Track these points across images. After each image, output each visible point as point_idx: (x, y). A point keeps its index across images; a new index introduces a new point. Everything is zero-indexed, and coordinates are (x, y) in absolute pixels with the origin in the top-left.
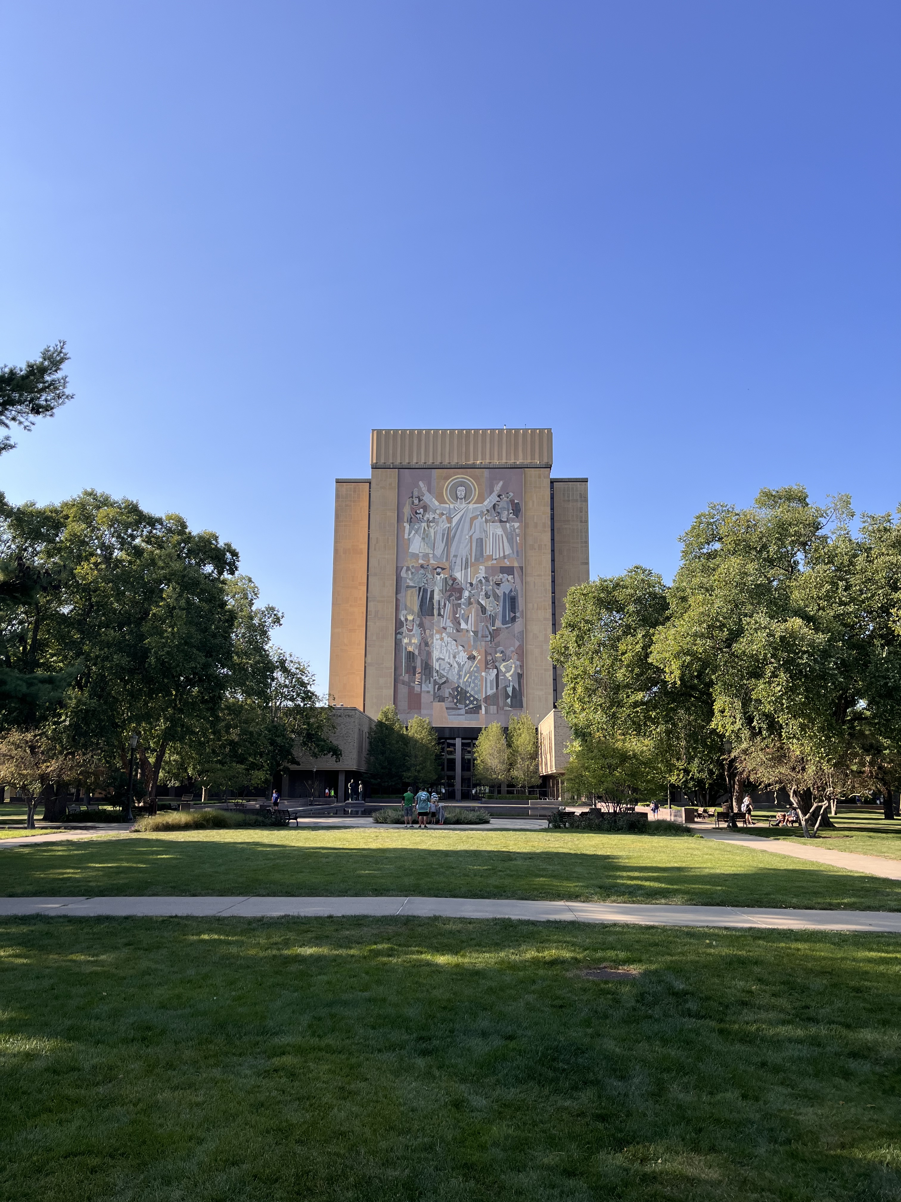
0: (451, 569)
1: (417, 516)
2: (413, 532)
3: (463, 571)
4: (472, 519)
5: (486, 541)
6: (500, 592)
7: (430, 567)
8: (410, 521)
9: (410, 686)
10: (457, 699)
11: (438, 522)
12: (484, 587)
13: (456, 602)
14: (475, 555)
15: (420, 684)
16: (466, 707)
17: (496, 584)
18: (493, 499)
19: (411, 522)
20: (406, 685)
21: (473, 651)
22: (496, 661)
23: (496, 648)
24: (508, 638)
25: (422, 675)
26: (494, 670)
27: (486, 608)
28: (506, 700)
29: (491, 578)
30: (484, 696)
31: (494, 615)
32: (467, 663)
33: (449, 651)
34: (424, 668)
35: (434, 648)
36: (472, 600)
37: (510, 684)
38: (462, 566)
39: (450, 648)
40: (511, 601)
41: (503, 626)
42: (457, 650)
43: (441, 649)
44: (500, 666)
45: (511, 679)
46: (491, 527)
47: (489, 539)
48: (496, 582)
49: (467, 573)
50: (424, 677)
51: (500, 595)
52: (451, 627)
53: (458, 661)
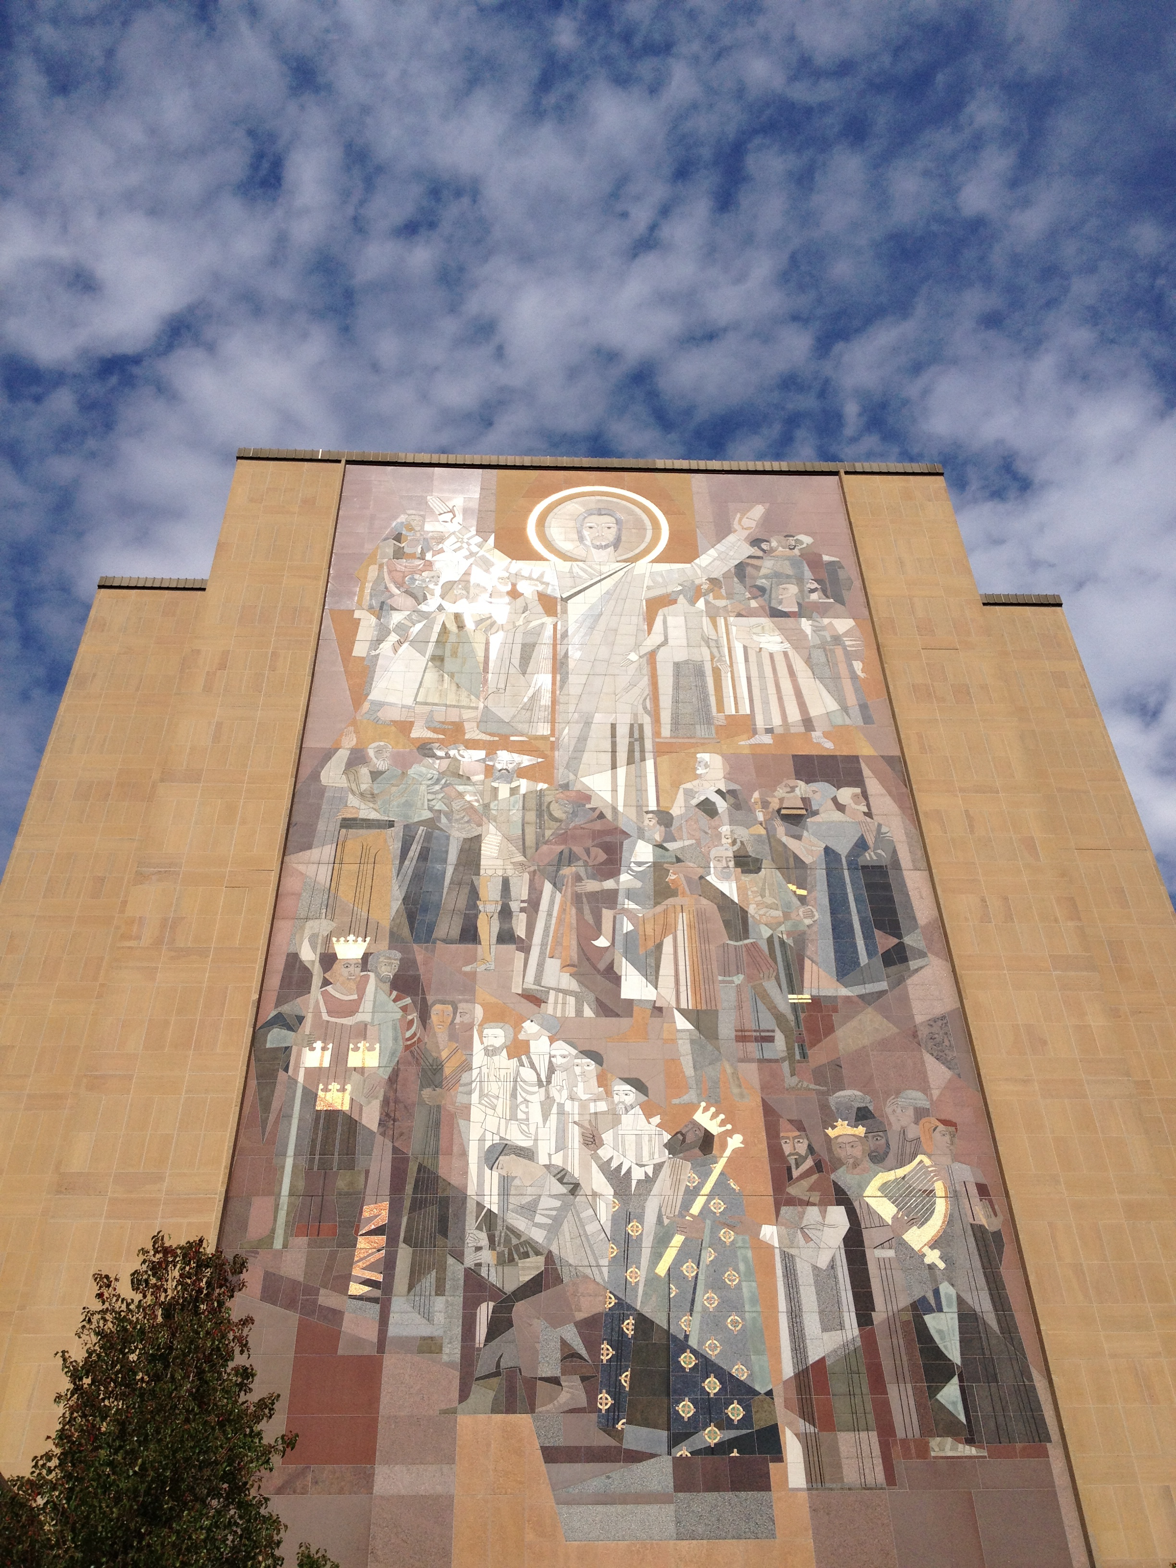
0: (566, 761)
2: (393, 637)
3: (622, 771)
4: (653, 606)
8: (382, 604)
9: (311, 1306)
10: (616, 1391)
12: (725, 829)
14: (676, 717)
16: (675, 1440)
17: (786, 818)
18: (733, 548)
19: (384, 606)
20: (290, 1305)
21: (694, 1108)
22: (837, 1164)
23: (828, 1093)
24: (884, 1045)
25: (392, 1243)
26: (830, 1208)
27: (744, 913)
28: (933, 1391)
29: (756, 795)
30: (788, 1370)
31: (790, 942)
32: (665, 1171)
33: (561, 1112)
34: (407, 1203)
35: (475, 1097)
36: (672, 877)
37: (936, 1292)
38: (614, 752)
39: (565, 1093)
40: (869, 886)
41: (844, 992)
42: (602, 1106)
43: (514, 1095)
44: (862, 1187)
45: (941, 1265)
46: (734, 630)
47: (731, 666)
48: (783, 812)
49: (641, 776)
50: (404, 1254)
51: (808, 860)
52: (566, 992)
53: (614, 1165)
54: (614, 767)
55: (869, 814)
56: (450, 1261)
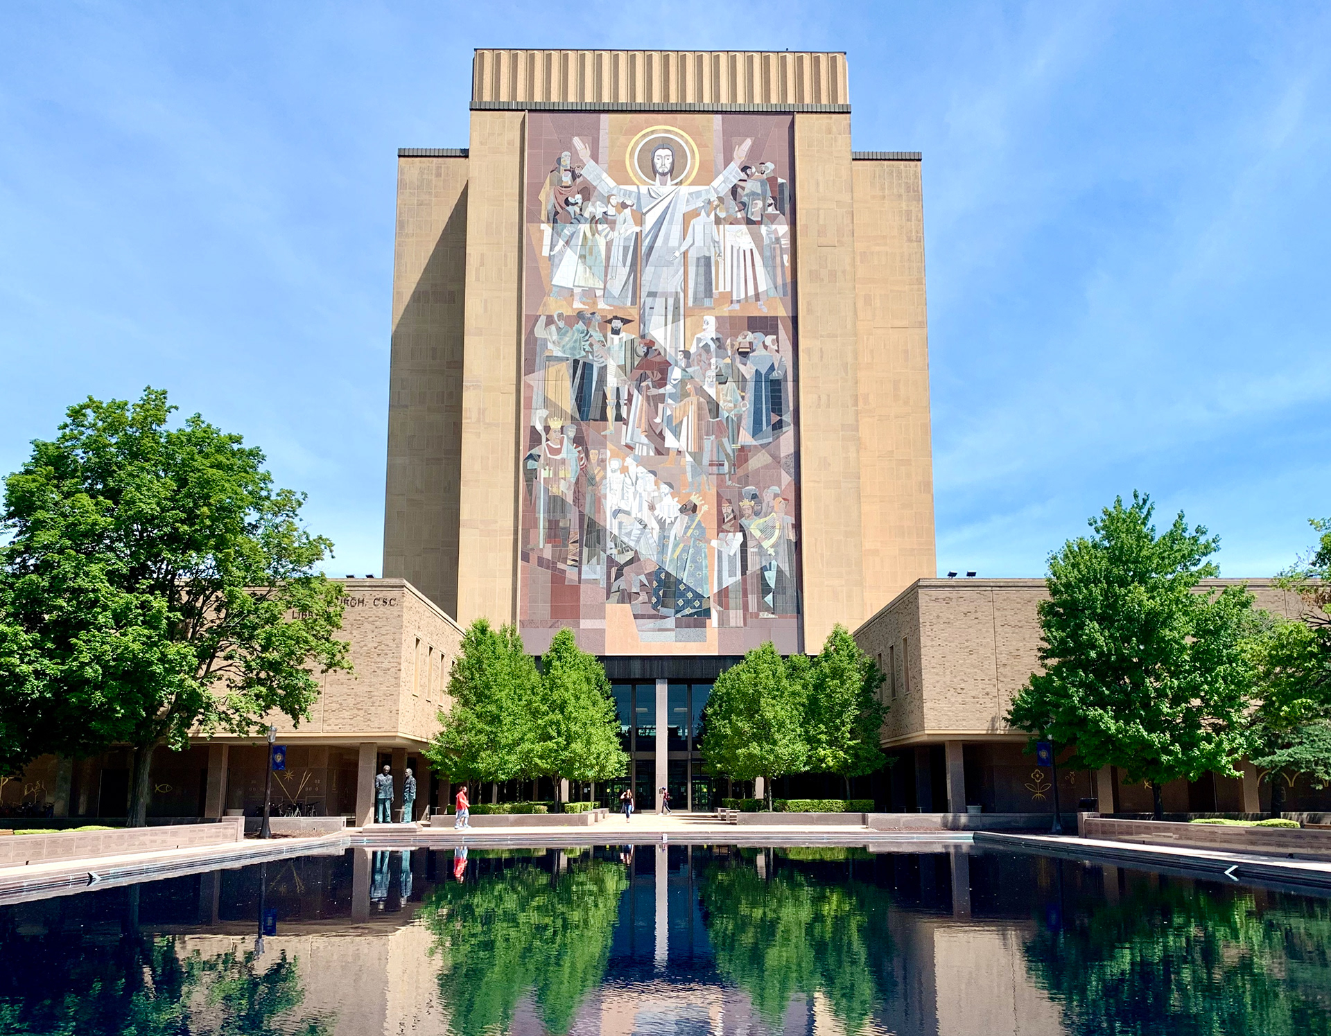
0: (642, 320)
1: (570, 209)
2: (561, 243)
3: (669, 326)
4: (687, 218)
5: (717, 263)
6: (748, 370)
7: (598, 317)
8: (554, 218)
9: (554, 569)
10: (658, 599)
11: (614, 222)
12: (713, 361)
13: (654, 392)
14: (695, 293)
15: (578, 564)
16: (677, 612)
17: (740, 353)
18: (732, 174)
19: (555, 221)
20: (548, 568)
21: (690, 494)
22: (742, 516)
23: (742, 488)
24: (766, 467)
25: (581, 546)
26: (737, 534)
27: (718, 405)
28: (763, 598)
29: (729, 341)
30: (716, 591)
31: (735, 419)
32: (678, 519)
33: (641, 497)
34: (585, 532)
35: (608, 490)
36: (689, 386)
37: (770, 564)
38: (666, 316)
39: (642, 489)
40: (772, 391)
41: (755, 443)
42: (656, 494)
43: (623, 489)
44: (749, 525)
45: (774, 554)
46: (727, 233)
47: (724, 260)
48: (740, 350)
49: (677, 330)
50: (585, 550)
51: (748, 377)
52: (643, 444)
53: (660, 518)
54: (666, 325)
55: (778, 351)
56: (602, 553)
